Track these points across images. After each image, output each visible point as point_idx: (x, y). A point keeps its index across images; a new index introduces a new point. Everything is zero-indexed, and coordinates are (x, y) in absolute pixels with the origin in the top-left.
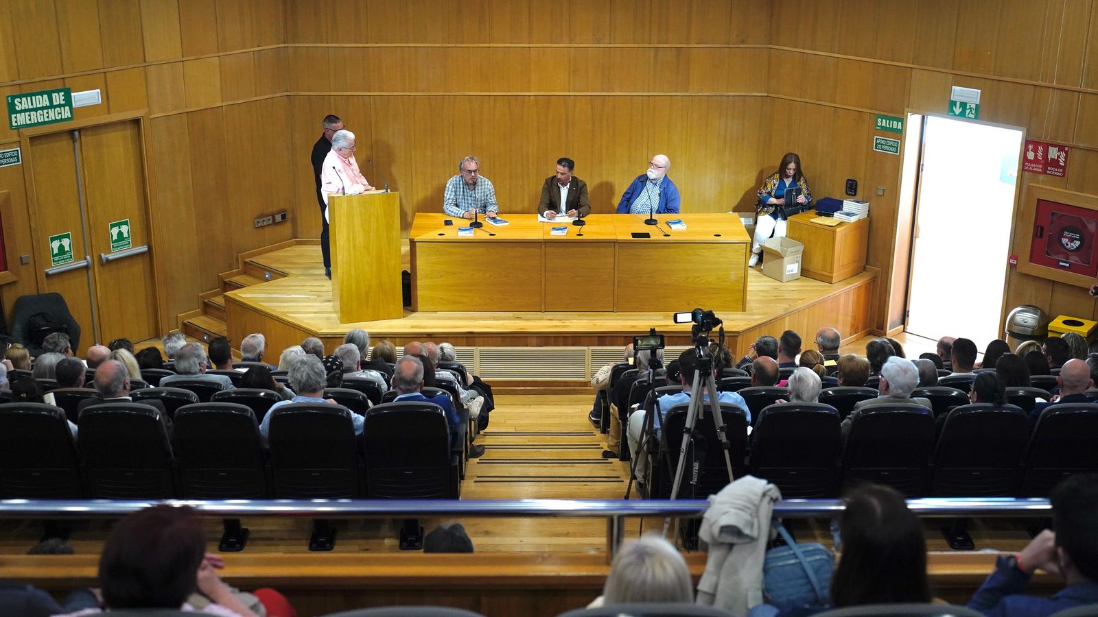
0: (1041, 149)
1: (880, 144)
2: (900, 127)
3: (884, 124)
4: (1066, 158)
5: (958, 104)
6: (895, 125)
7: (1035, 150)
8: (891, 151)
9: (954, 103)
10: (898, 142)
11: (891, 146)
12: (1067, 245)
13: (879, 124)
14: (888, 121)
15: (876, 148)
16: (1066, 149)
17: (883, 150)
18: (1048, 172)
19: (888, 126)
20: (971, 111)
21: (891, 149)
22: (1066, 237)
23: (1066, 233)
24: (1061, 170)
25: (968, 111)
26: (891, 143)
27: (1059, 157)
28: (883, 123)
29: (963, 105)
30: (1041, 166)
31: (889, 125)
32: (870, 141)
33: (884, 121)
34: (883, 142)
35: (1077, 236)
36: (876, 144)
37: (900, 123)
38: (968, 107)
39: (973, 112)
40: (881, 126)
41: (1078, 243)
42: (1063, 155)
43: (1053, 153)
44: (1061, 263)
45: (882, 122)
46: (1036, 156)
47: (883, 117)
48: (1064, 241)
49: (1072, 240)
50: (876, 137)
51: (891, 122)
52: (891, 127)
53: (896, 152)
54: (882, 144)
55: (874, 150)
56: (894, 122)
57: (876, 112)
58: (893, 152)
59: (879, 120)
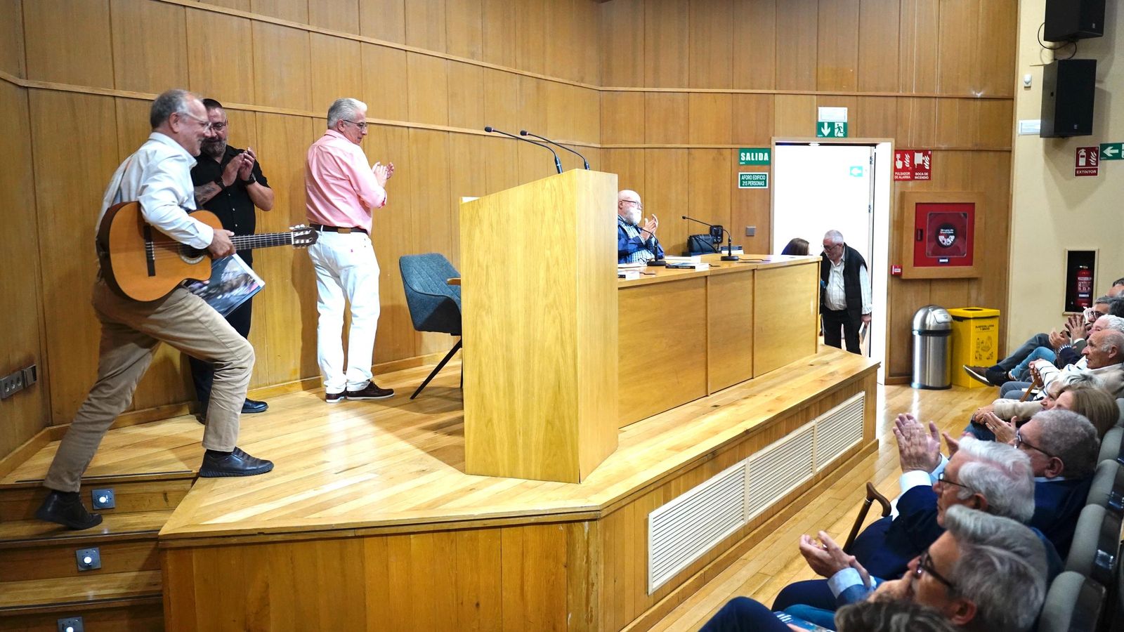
0: (907, 156)
1: (745, 180)
2: (766, 158)
4: (930, 161)
5: (826, 125)
6: (762, 157)
7: (903, 159)
8: (759, 186)
9: (821, 125)
10: (766, 175)
11: (759, 180)
12: (944, 242)
13: (743, 159)
14: (752, 154)
15: (741, 185)
16: (930, 152)
17: (750, 186)
18: (916, 177)
19: (753, 159)
20: (840, 129)
21: (759, 183)
22: (942, 235)
23: (942, 230)
24: (927, 174)
25: (836, 131)
26: (758, 177)
27: (924, 161)
28: (749, 157)
29: (831, 125)
30: (909, 173)
31: (754, 158)
32: (733, 180)
34: (749, 177)
35: (951, 231)
36: (741, 181)
37: (766, 154)
38: (836, 126)
39: (842, 130)
40: (745, 161)
41: (952, 238)
42: (927, 158)
43: (919, 159)
44: (941, 261)
45: (745, 156)
46: (904, 164)
47: (746, 150)
48: (941, 238)
49: (947, 236)
50: (740, 173)
51: (756, 154)
52: (756, 159)
53: (765, 185)
54: (748, 180)
55: (740, 187)
56: (760, 154)
57: (739, 146)
58: (761, 186)
59: (743, 154)
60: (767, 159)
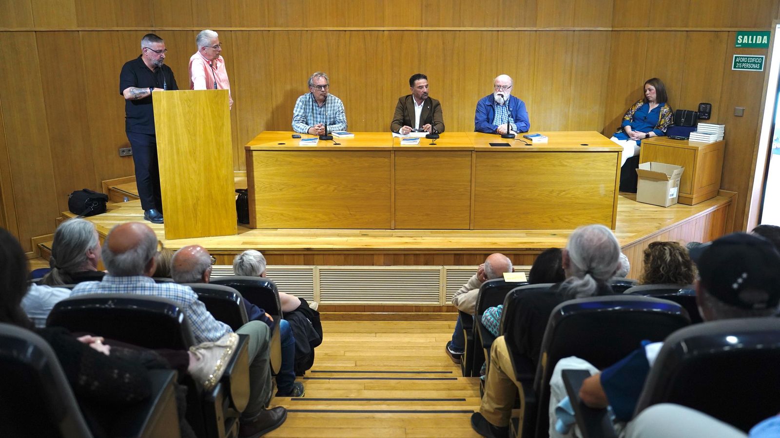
1: (739, 62)
2: (765, 41)
3: (745, 41)
6: (759, 40)
8: (753, 68)
10: (762, 58)
11: (754, 63)
13: (740, 41)
14: (750, 37)
15: (735, 67)
17: (744, 68)
21: (754, 66)
26: (753, 60)
31: (752, 40)
32: (727, 62)
33: (746, 37)
34: (743, 60)
36: (736, 63)
37: (765, 37)
40: (742, 43)
45: (743, 39)
47: (743, 33)
50: (734, 56)
51: (755, 37)
52: (754, 42)
53: (760, 68)
54: (742, 63)
55: (733, 69)
56: (758, 37)
57: (736, 29)
58: (756, 68)
59: (740, 37)
60: (766, 43)
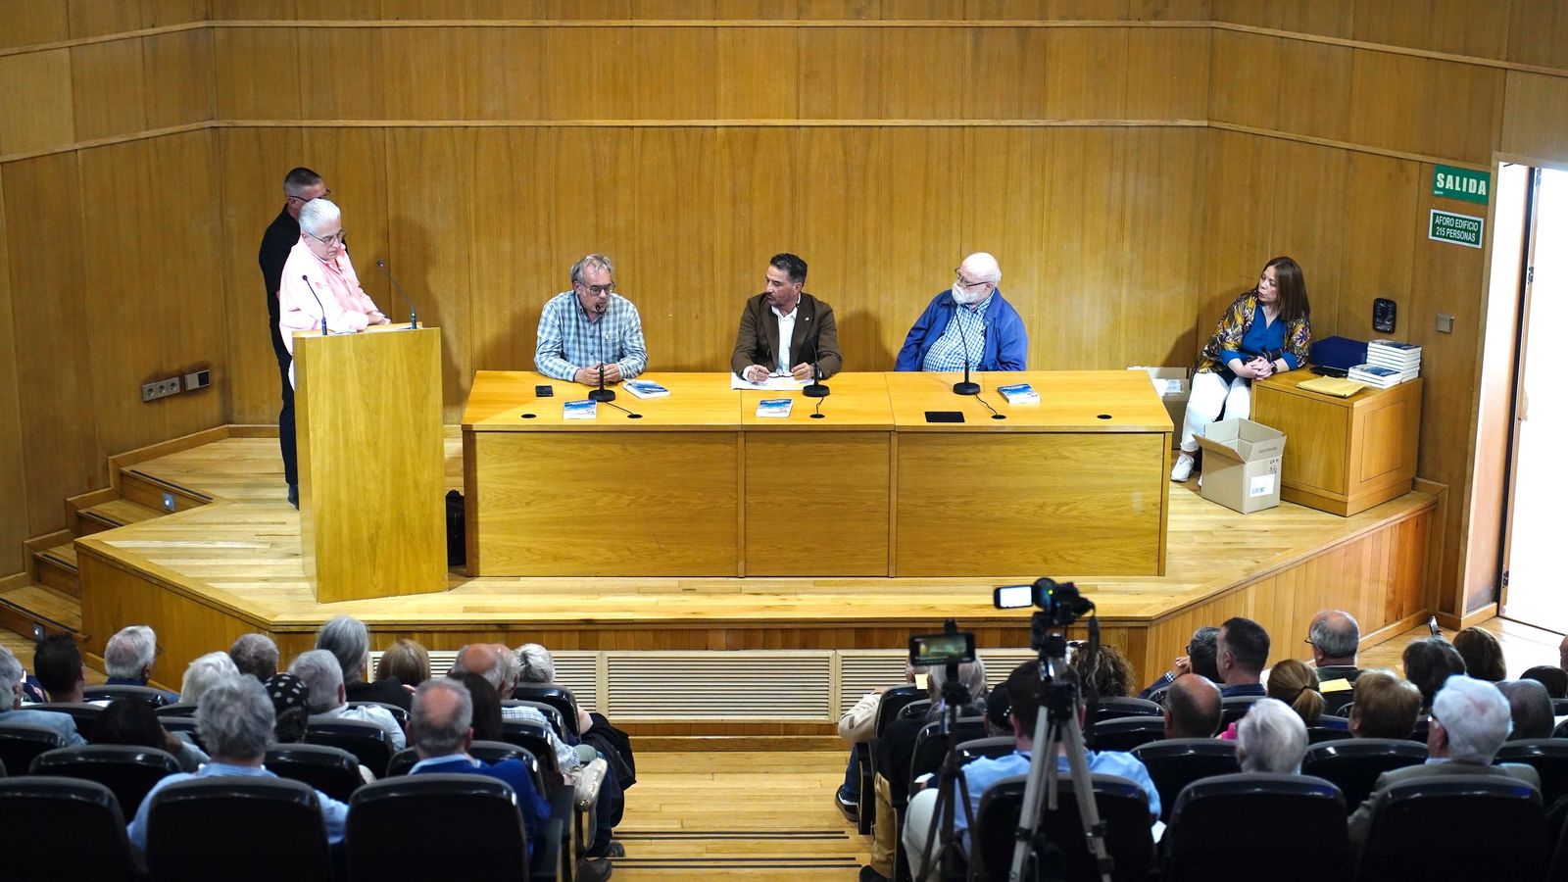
1: (1441, 226)
2: (1482, 191)
3: (1450, 185)
6: (1473, 186)
8: (1464, 241)
10: (1479, 223)
11: (1466, 230)
13: (1440, 185)
14: (1458, 178)
15: (1433, 235)
17: (1448, 238)
19: (1458, 189)
21: (1466, 236)
26: (1464, 224)
28: (1449, 182)
31: (1461, 185)
32: (1420, 222)
33: (1450, 177)
34: (1448, 221)
36: (1435, 225)
37: (1483, 183)
40: (1443, 189)
45: (1445, 180)
47: (1447, 170)
50: (1433, 211)
51: (1465, 180)
52: (1464, 190)
53: (1477, 242)
54: (1447, 227)
55: (1431, 237)
56: (1471, 180)
57: (1433, 160)
58: (1469, 242)
59: (1440, 176)
60: (1484, 194)
